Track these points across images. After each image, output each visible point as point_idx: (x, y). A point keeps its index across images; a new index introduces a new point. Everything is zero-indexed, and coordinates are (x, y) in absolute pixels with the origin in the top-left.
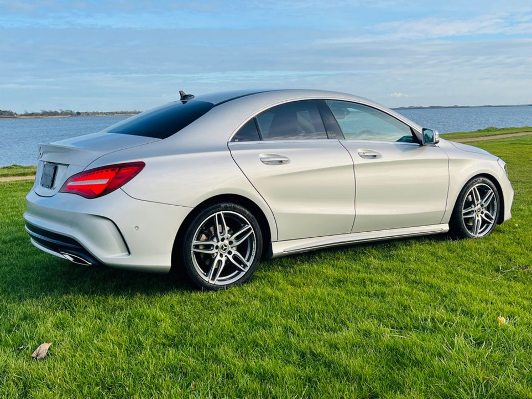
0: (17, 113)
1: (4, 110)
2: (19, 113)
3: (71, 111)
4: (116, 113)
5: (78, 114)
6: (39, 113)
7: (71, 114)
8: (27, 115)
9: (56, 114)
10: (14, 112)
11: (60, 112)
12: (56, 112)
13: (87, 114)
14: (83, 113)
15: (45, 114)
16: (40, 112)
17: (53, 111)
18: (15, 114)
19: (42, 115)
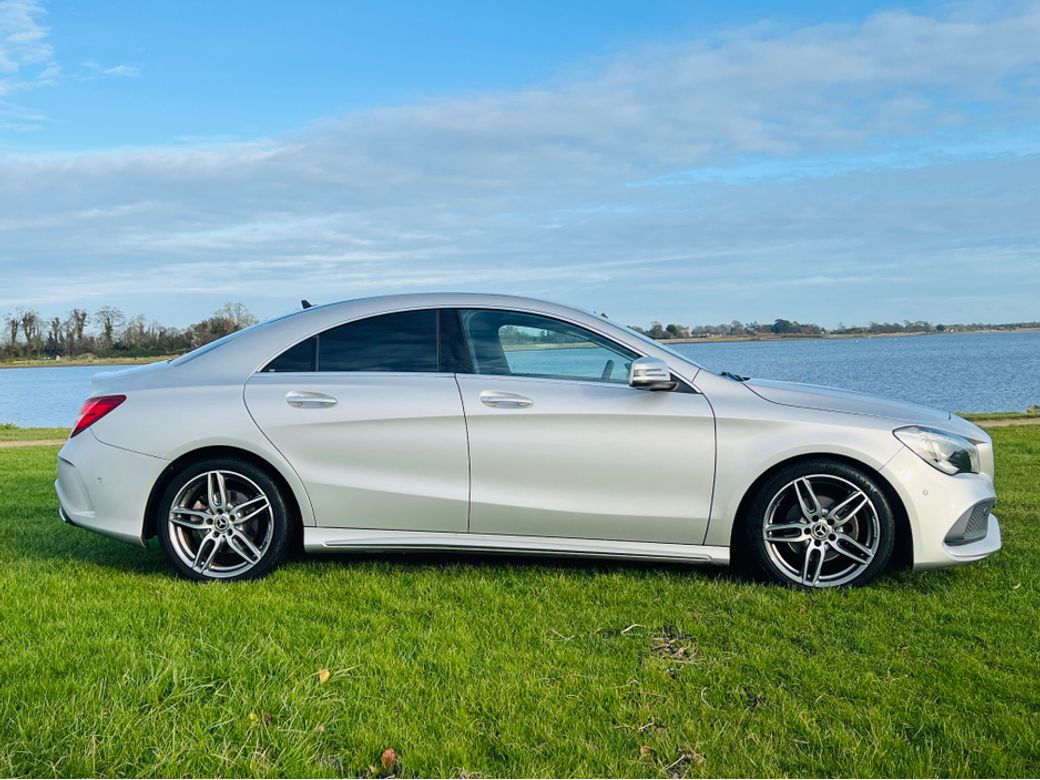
0: (826, 329)
1: (804, 323)
2: (829, 328)
3: (926, 324)
4: (1020, 326)
5: (940, 328)
6: (865, 329)
7: (926, 328)
8: (843, 332)
9: (896, 328)
10: (821, 326)
11: (904, 326)
12: (897, 325)
13: (959, 328)
14: (951, 327)
15: (876, 329)
16: (868, 326)
17: (891, 324)
18: (823, 330)
19: (870, 331)
